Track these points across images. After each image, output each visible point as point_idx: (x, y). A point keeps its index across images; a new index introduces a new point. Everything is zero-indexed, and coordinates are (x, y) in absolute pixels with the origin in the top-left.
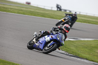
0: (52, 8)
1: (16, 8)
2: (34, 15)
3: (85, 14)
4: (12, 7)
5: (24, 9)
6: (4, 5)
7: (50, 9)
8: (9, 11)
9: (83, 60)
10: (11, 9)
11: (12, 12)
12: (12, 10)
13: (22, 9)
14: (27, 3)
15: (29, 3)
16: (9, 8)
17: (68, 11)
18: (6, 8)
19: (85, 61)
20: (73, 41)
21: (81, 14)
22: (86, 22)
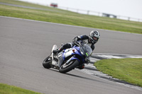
0: (88, 11)
1: (37, 12)
2: (63, 23)
3: (137, 20)
4: (30, 11)
5: (48, 14)
6: (18, 7)
7: (85, 13)
8: (26, 17)
9: (133, 87)
10: (29, 13)
11: (30, 18)
12: (30, 16)
13: (46, 13)
14: (52, 5)
15: (55, 6)
16: (26, 13)
17: (111, 17)
18: (22, 13)
19: (137, 88)
20: (118, 60)
21: (131, 20)
22: (138, 32)
